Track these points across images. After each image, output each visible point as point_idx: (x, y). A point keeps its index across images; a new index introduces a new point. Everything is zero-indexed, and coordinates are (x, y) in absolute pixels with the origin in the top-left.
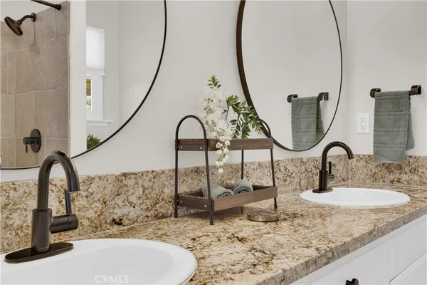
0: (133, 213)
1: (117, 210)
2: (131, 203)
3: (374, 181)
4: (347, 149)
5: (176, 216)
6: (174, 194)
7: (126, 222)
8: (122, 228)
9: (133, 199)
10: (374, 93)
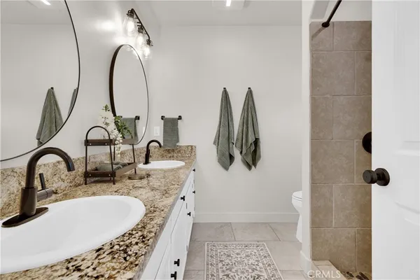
0: (63, 185)
1: (54, 185)
2: (62, 179)
3: (163, 157)
4: (159, 143)
5: (86, 184)
6: (84, 170)
7: (59, 191)
8: (57, 195)
9: (63, 177)
10: (163, 118)
